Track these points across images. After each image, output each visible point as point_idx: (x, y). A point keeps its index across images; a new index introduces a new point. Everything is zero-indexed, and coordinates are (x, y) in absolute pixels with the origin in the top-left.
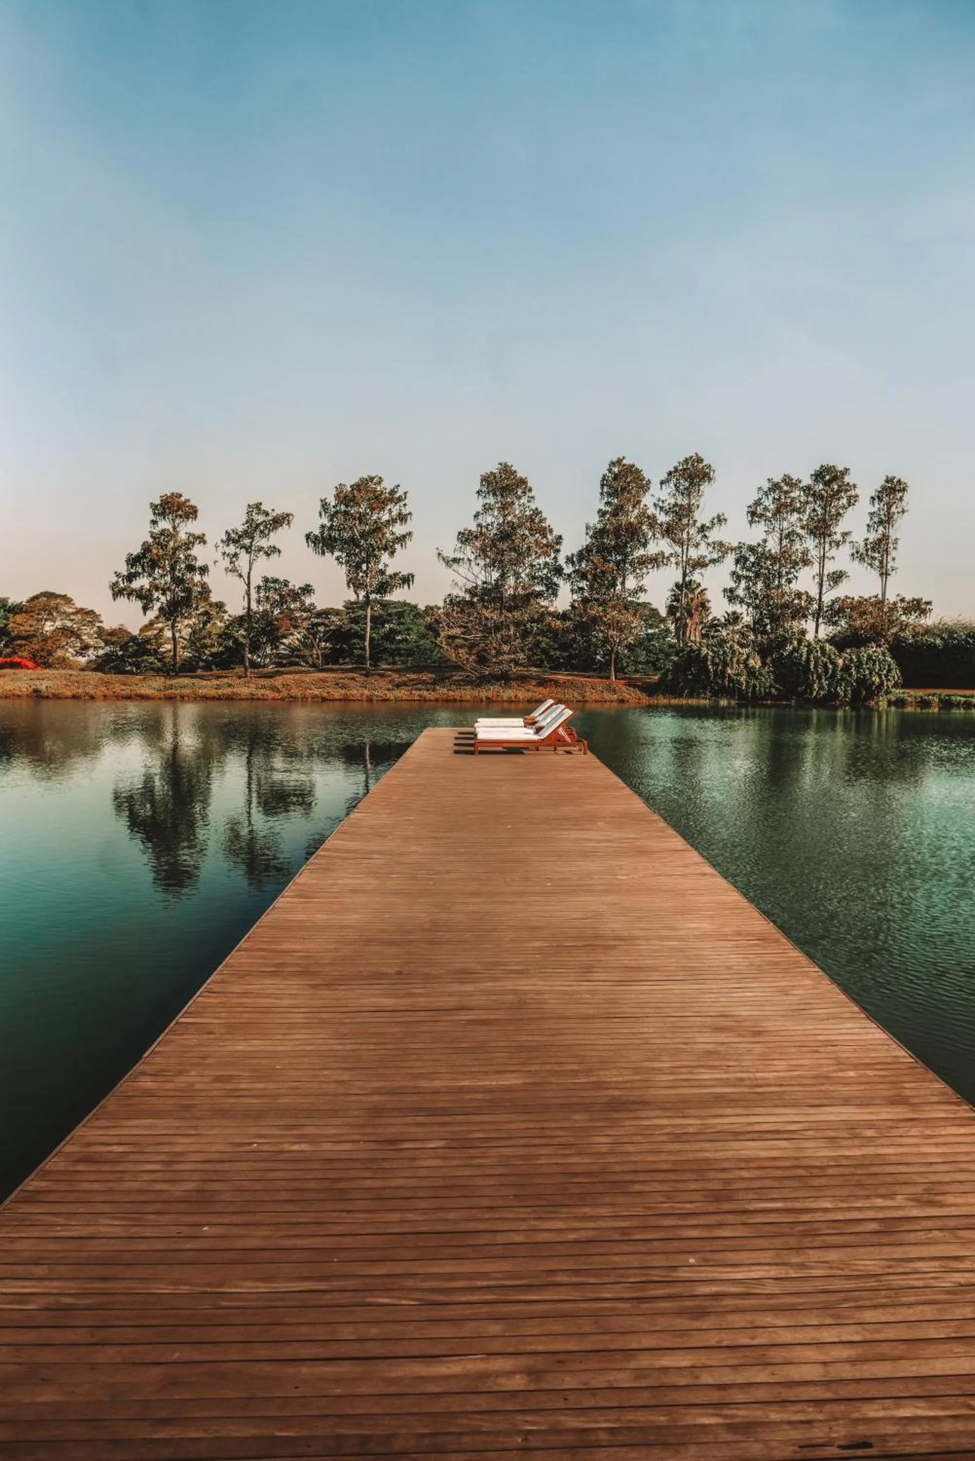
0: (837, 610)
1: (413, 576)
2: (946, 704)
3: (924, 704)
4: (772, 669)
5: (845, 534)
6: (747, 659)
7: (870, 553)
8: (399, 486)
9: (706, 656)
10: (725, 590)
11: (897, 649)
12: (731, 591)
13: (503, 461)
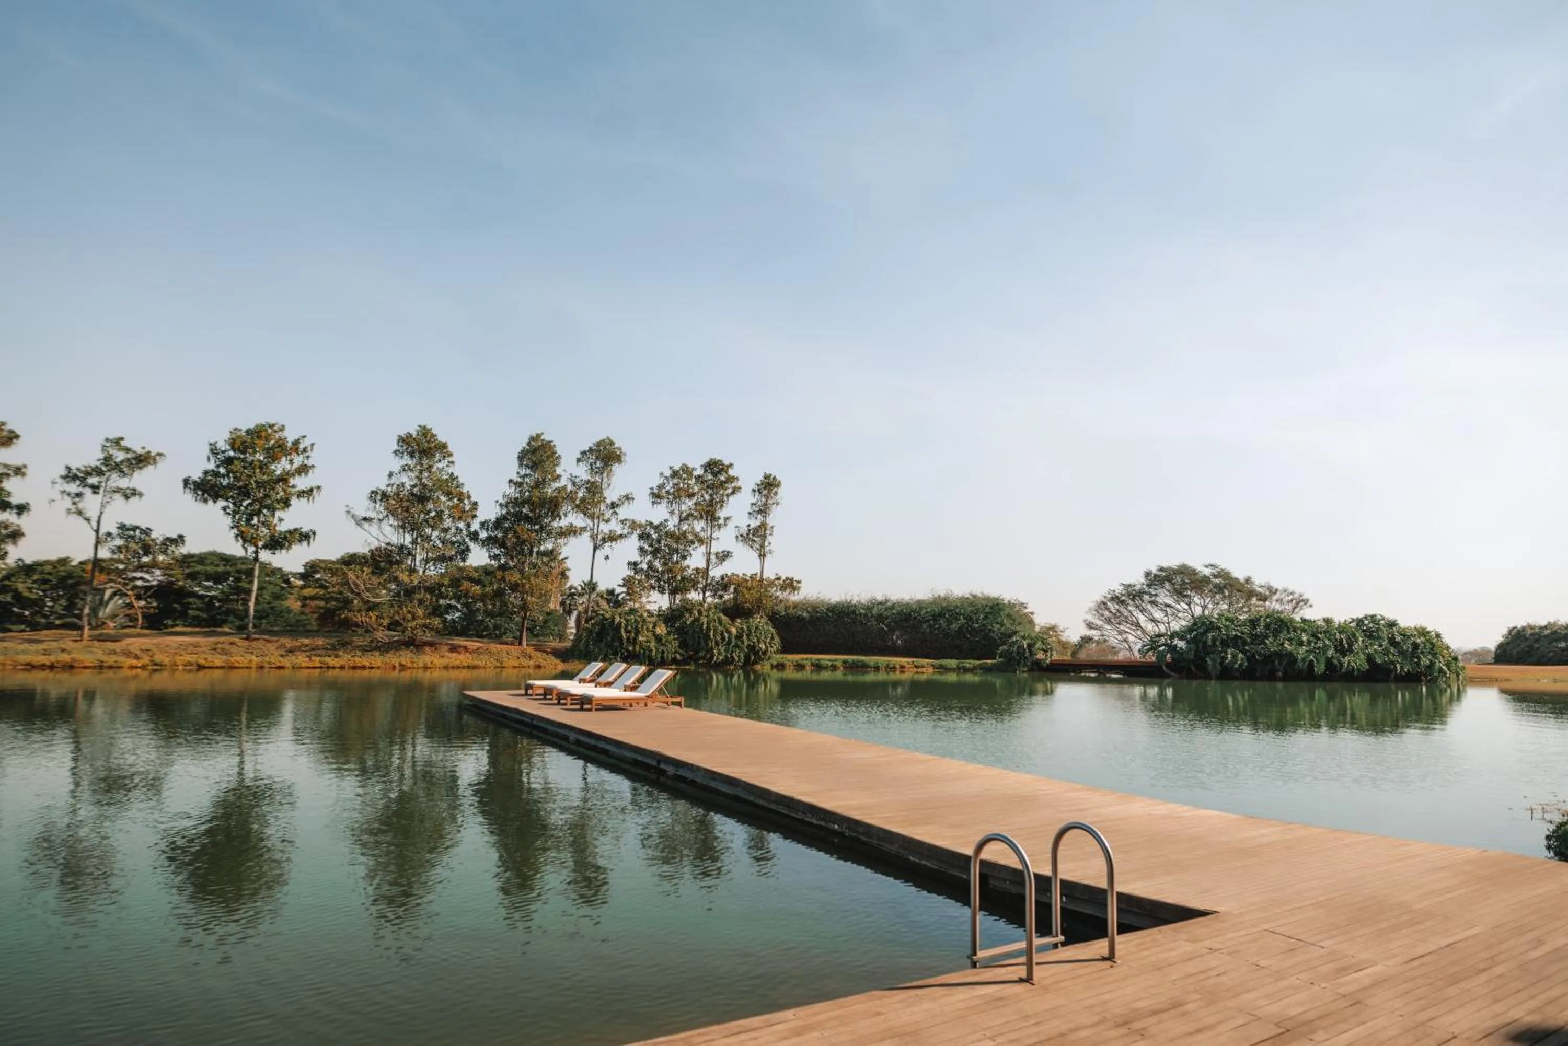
0: (724, 584)
1: (314, 533)
2: (818, 667)
3: (800, 667)
4: (676, 636)
5: (727, 519)
6: (654, 627)
7: (751, 536)
8: (304, 437)
9: (620, 623)
10: (629, 563)
11: (774, 618)
12: (635, 564)
13: (423, 424)
